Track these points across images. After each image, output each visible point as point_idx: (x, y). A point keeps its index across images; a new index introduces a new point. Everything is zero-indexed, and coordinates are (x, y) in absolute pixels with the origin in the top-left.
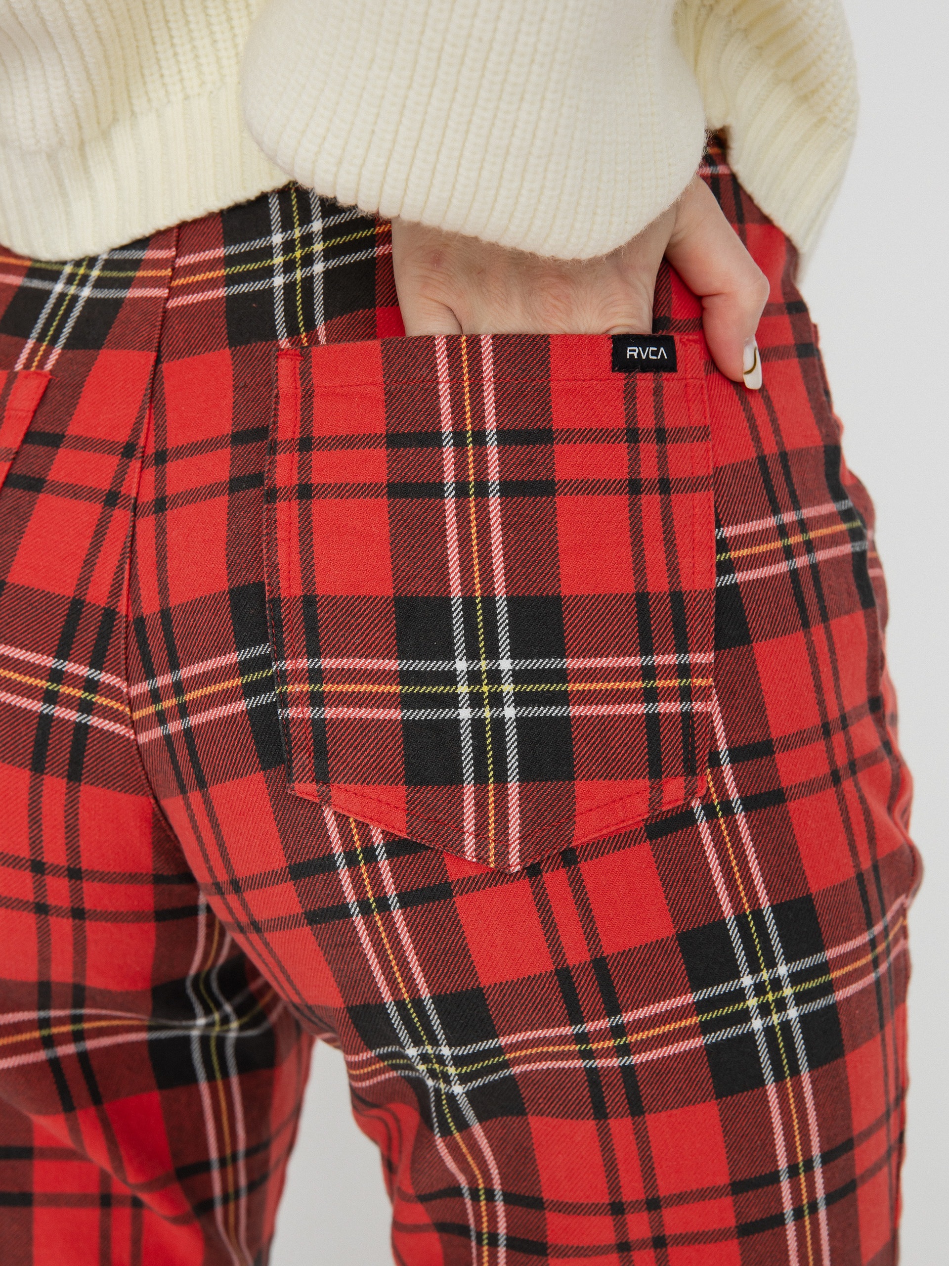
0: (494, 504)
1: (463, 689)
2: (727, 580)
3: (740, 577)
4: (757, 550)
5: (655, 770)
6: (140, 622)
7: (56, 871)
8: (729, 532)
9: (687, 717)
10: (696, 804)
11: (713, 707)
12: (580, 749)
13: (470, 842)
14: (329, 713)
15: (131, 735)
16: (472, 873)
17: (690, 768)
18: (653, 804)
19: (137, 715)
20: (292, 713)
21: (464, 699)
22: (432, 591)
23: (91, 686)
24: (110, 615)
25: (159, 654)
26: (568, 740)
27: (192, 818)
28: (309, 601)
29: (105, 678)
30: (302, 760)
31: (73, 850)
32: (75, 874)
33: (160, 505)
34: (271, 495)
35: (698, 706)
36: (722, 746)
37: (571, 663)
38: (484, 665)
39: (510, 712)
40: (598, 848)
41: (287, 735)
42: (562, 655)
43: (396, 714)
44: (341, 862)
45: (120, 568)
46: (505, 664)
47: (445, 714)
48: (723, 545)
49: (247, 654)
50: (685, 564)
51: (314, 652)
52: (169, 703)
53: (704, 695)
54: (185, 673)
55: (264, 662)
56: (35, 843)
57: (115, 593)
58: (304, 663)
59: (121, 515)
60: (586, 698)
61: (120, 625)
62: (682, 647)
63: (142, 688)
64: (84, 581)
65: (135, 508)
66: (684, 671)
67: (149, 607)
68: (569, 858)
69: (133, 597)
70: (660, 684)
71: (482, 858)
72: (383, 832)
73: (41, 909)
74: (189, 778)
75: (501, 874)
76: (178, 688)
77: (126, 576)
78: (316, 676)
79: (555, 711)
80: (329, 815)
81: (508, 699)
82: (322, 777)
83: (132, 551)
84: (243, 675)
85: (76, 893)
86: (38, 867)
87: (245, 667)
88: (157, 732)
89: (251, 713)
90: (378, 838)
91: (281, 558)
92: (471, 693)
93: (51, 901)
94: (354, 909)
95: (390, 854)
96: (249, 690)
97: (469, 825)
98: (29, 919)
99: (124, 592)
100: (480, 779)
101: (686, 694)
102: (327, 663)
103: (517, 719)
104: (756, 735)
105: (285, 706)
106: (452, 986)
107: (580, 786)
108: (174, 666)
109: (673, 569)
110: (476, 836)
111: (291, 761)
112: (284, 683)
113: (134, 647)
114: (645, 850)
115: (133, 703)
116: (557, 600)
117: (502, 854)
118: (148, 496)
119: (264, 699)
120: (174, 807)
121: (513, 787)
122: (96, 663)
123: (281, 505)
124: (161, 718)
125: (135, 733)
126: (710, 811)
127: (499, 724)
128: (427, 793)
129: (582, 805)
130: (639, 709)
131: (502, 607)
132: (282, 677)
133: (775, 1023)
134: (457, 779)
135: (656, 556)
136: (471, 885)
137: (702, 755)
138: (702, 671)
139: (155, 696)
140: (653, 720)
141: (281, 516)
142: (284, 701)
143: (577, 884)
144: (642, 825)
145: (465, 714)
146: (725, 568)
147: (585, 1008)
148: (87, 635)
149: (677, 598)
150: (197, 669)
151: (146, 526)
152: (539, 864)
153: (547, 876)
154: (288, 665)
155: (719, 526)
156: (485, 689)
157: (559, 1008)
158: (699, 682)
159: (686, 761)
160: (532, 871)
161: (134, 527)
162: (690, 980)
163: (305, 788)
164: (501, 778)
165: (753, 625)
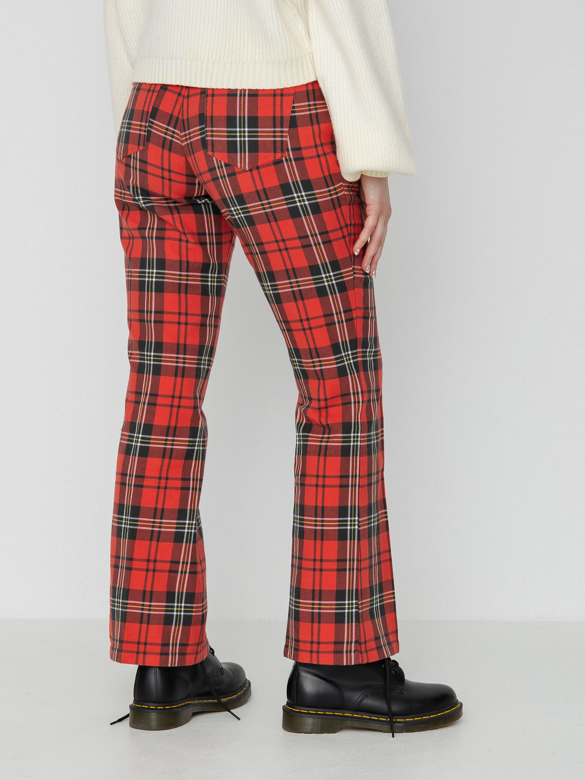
0: (247, 98)
1: (238, 134)
2: (294, 114)
3: (296, 114)
4: (302, 109)
5: (275, 151)
6: (183, 120)
7: (166, 170)
8: (295, 105)
9: (282, 141)
10: (284, 159)
11: (288, 139)
12: (260, 147)
13: (239, 164)
14: (214, 139)
15: (181, 143)
16: (240, 170)
17: (282, 151)
18: (275, 157)
19: (182, 139)
20: (208, 138)
21: (238, 136)
22: (234, 115)
23: (173, 132)
24: (178, 118)
25: (186, 127)
26: (258, 145)
27: (192, 160)
28: (212, 117)
29: (176, 131)
30: (209, 147)
31: (170, 166)
32: (170, 171)
33: (188, 96)
34: (207, 96)
35: (284, 139)
36: (290, 147)
37: (259, 129)
38: (242, 129)
39: (247, 139)
40: (263, 166)
41: (207, 143)
42: (258, 128)
43: (226, 139)
44: (217, 168)
45: (180, 109)
46: (246, 129)
47: (235, 139)
48: (294, 107)
49: (201, 127)
50: (284, 111)
51: (212, 127)
52: (188, 137)
53: (286, 137)
54: (191, 130)
55: (203, 128)
56: (162, 163)
57: (179, 114)
58: (210, 129)
59: (181, 98)
60: (261, 136)
61: (180, 121)
62: (282, 127)
63: (183, 134)
64: (173, 111)
65: (184, 97)
66: (282, 132)
67: (185, 117)
68: (258, 168)
69: (182, 115)
70: (276, 134)
71: (241, 167)
72: (224, 162)
73: (163, 178)
74: (191, 153)
75: (245, 170)
76: (189, 134)
77: (181, 110)
78: (212, 131)
79: (255, 139)
80: (214, 158)
81: (246, 136)
82: (213, 151)
83: (183, 106)
84: (200, 131)
85: (170, 175)
86: (162, 169)
87: (200, 129)
88: (186, 143)
89: (201, 138)
90: (223, 163)
91: (208, 108)
92: (240, 135)
93: (165, 176)
94: (220, 178)
95: (225, 166)
96: (201, 134)
97: (239, 161)
98: (160, 180)
99: (181, 114)
100: (241, 152)
101: (282, 136)
102: (214, 129)
103: (248, 140)
104: (298, 146)
105: (207, 137)
106: (238, 194)
107: (260, 154)
108: (189, 129)
109: (282, 111)
110: (240, 163)
111: (208, 148)
112: (207, 132)
113: (182, 125)
114: (273, 167)
115: (181, 137)
116: (257, 117)
117: (245, 167)
118: (186, 94)
119: (203, 136)
120: (189, 159)
121: (247, 154)
122: (175, 128)
123: (209, 98)
124: (187, 140)
125: (182, 143)
126: (286, 160)
127: (244, 141)
128: (232, 154)
129: (260, 157)
130: (272, 139)
131: (246, 118)
132: (207, 131)
133: (303, 204)
134: (237, 152)
135: (278, 109)
136: (240, 173)
137: (285, 149)
138: (286, 132)
139: (186, 135)
140: (275, 141)
141: (208, 100)
142: (207, 136)
143: (259, 173)
144: (272, 162)
145: (238, 139)
146: (294, 112)
147: (262, 198)
148: (173, 122)
149: (282, 117)
150: (192, 130)
151: (186, 100)
152: (252, 168)
153: (253, 171)
154: (207, 129)
155: (293, 103)
156: (242, 134)
157: (257, 198)
158: (285, 134)
159: (281, 150)
160: (251, 170)
161: (183, 101)
162: (283, 194)
163: (210, 153)
164: (245, 152)
165: (298, 124)
